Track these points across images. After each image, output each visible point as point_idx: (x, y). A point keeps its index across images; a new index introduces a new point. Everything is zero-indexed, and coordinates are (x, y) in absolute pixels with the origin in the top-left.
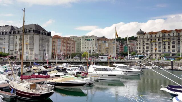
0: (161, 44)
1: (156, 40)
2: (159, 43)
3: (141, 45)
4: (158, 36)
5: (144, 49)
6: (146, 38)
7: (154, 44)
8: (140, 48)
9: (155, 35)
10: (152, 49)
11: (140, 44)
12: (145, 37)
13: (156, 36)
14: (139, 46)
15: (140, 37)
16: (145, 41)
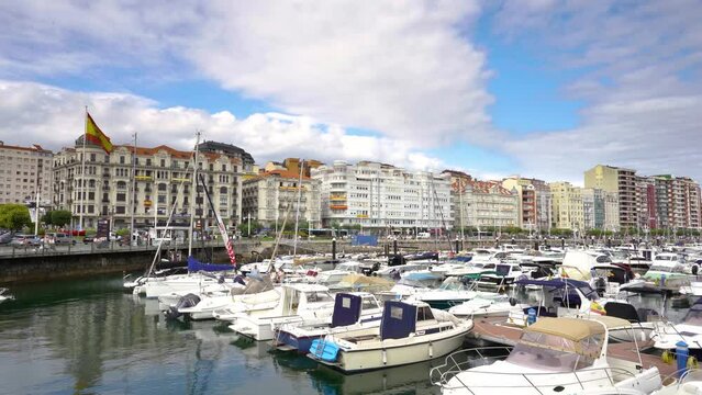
0: (165, 189)
1: (148, 173)
2: (160, 185)
3: (97, 188)
4: (156, 161)
5: (106, 200)
6: (116, 165)
7: (142, 187)
8: (92, 196)
9: (149, 157)
10: (136, 202)
11: (92, 181)
12: (115, 159)
13: (149, 162)
14: (88, 189)
15: (93, 156)
16: (113, 172)
